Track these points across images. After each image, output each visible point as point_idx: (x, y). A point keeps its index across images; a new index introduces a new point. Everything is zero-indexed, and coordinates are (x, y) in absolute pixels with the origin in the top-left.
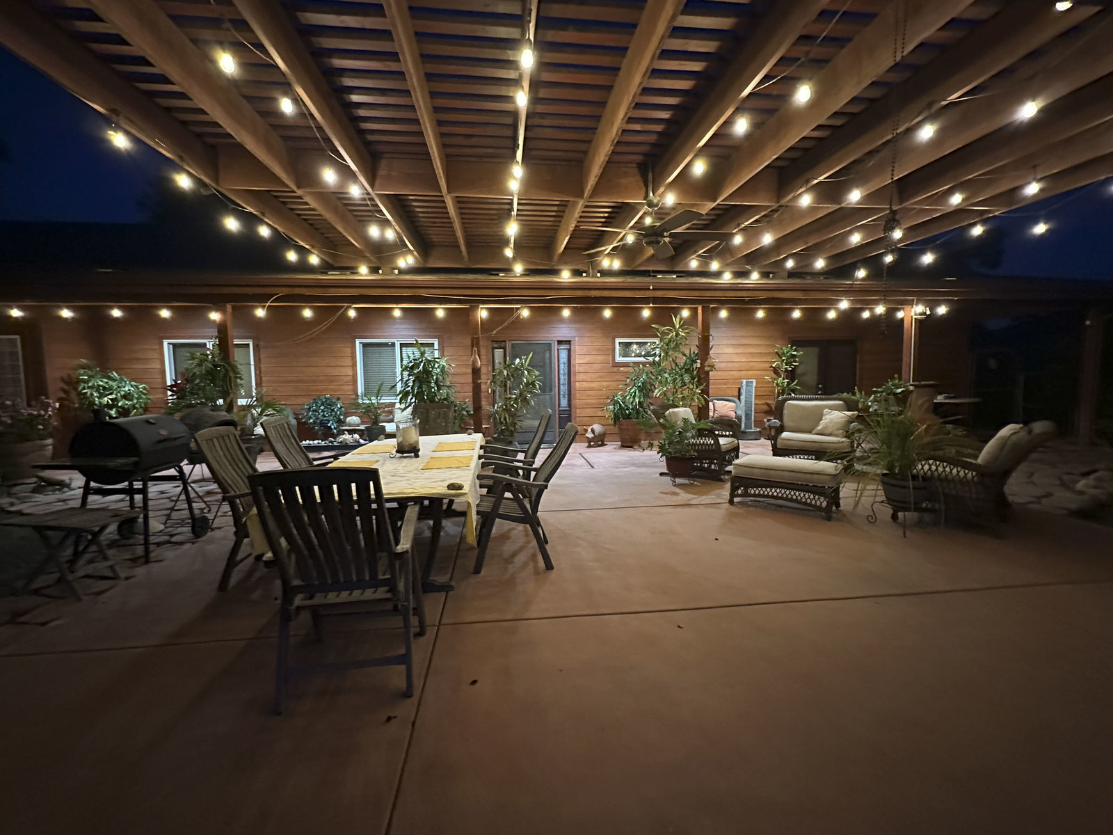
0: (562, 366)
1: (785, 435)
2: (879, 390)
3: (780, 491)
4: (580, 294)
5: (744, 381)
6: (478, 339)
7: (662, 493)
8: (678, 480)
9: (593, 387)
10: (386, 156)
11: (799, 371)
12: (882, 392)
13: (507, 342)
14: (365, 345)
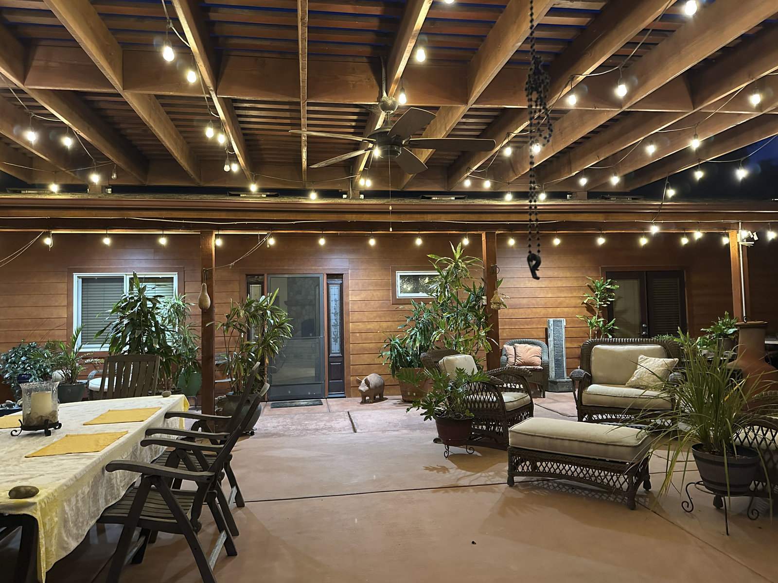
0: (333, 304)
1: (593, 388)
2: (708, 330)
3: (564, 468)
4: (333, 218)
5: (551, 320)
6: (211, 272)
7: (427, 468)
8: (454, 449)
9: (370, 329)
10: (43, 43)
11: (618, 308)
12: (712, 333)
13: (266, 275)
14: (85, 280)
